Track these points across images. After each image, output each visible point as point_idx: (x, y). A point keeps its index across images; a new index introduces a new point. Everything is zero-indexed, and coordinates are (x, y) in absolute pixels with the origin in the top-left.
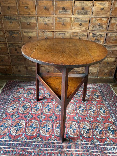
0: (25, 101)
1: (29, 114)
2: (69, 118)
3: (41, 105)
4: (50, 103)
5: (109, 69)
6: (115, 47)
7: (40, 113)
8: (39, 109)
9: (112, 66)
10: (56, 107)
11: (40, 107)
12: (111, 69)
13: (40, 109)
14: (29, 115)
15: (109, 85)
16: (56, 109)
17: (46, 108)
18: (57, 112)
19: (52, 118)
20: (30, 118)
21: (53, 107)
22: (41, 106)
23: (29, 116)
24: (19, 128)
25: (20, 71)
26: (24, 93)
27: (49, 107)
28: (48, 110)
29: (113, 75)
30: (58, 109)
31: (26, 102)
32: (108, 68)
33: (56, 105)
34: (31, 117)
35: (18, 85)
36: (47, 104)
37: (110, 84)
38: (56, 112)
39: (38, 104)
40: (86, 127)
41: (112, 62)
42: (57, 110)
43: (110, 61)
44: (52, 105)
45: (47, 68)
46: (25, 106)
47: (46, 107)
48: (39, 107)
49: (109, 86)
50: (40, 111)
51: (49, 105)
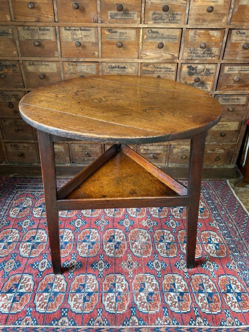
0: (35, 226)
1: (43, 259)
2: (138, 265)
3: (71, 235)
4: (93, 230)
5: (225, 148)
6: (239, 97)
7: (70, 254)
8: (68, 245)
9: (231, 141)
10: (108, 239)
11: (69, 239)
12: (230, 147)
13: (70, 245)
14: (44, 260)
15: (226, 182)
16: (106, 244)
17: (84, 241)
18: (110, 251)
19: (97, 266)
20: (45, 268)
21: (99, 238)
22: (73, 238)
23: (42, 263)
24: (18, 295)
25: (22, 155)
26: (33, 207)
27: (92, 241)
28: (89, 246)
29: (234, 161)
30: (112, 243)
31: (38, 229)
32: (223, 145)
33: (106, 234)
34: (48, 265)
35: (18, 188)
36: (86, 233)
37: (228, 181)
38: (106, 250)
39: (65, 234)
40: (177, 287)
41: (233, 131)
42: (108, 247)
43: (228, 129)
44: (97, 235)
45: (85, 146)
46: (34, 238)
47: (83, 239)
48: (66, 241)
49: (227, 185)
50: (69, 251)
51: (92, 234)
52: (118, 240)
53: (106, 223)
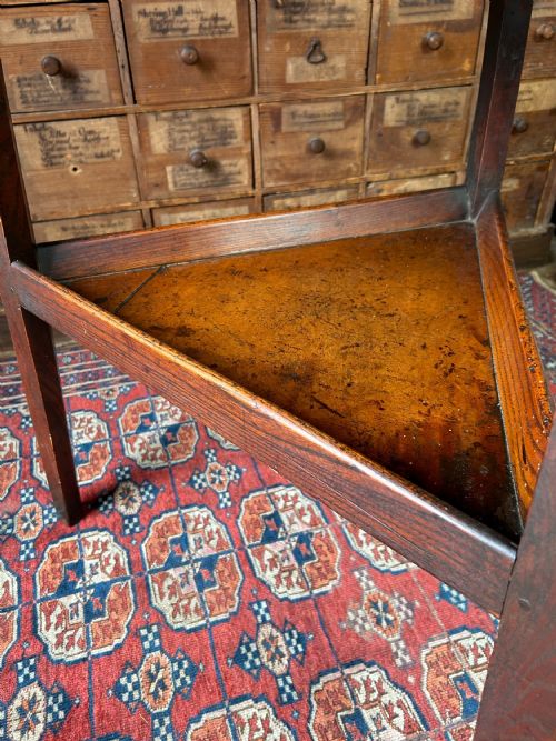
1: (20, 686)
2: (410, 606)
3: (114, 549)
4: (194, 512)
5: (523, 173)
7: (134, 633)
8: (111, 594)
9: (540, 149)
10: (260, 532)
11: (109, 570)
12: (534, 166)
13: (122, 595)
14: (25, 694)
15: (531, 278)
16: (260, 555)
17: (174, 562)
18: (284, 576)
19: (257, 654)
20: (40, 728)
21: (226, 538)
22: (123, 560)
23: (22, 711)
27: (200, 553)
28: (198, 578)
29: (544, 210)
30: (280, 545)
32: (517, 162)
33: (244, 515)
34: (49, 709)
36: (168, 527)
37: (535, 274)
38: (269, 576)
39: (88, 551)
41: (544, 111)
42: (273, 562)
43: (531, 109)
44: (214, 525)
45: (86, 227)
47: (165, 557)
48: (100, 578)
49: (535, 285)
50: (124, 623)
51: (191, 526)
52: (299, 528)
53: (229, 475)
